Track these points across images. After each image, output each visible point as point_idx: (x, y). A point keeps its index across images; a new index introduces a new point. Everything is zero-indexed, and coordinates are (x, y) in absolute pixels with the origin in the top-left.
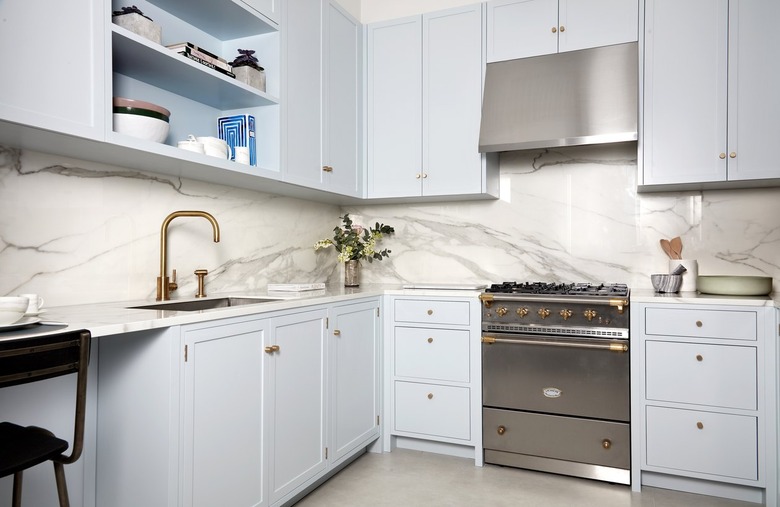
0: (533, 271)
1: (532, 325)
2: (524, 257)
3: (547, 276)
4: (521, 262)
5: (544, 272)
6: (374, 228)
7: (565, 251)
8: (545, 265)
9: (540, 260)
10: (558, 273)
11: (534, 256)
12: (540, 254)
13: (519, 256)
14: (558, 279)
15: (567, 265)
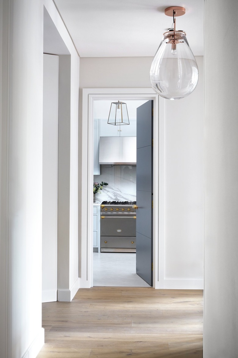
0: (111, 198)
1: (114, 213)
2: (108, 193)
3: (115, 199)
4: (107, 195)
5: (114, 198)
6: (101, 184)
7: (120, 192)
8: (115, 196)
9: (113, 194)
10: (118, 198)
11: (111, 193)
12: (113, 192)
13: (107, 193)
14: (119, 200)
15: (121, 196)
